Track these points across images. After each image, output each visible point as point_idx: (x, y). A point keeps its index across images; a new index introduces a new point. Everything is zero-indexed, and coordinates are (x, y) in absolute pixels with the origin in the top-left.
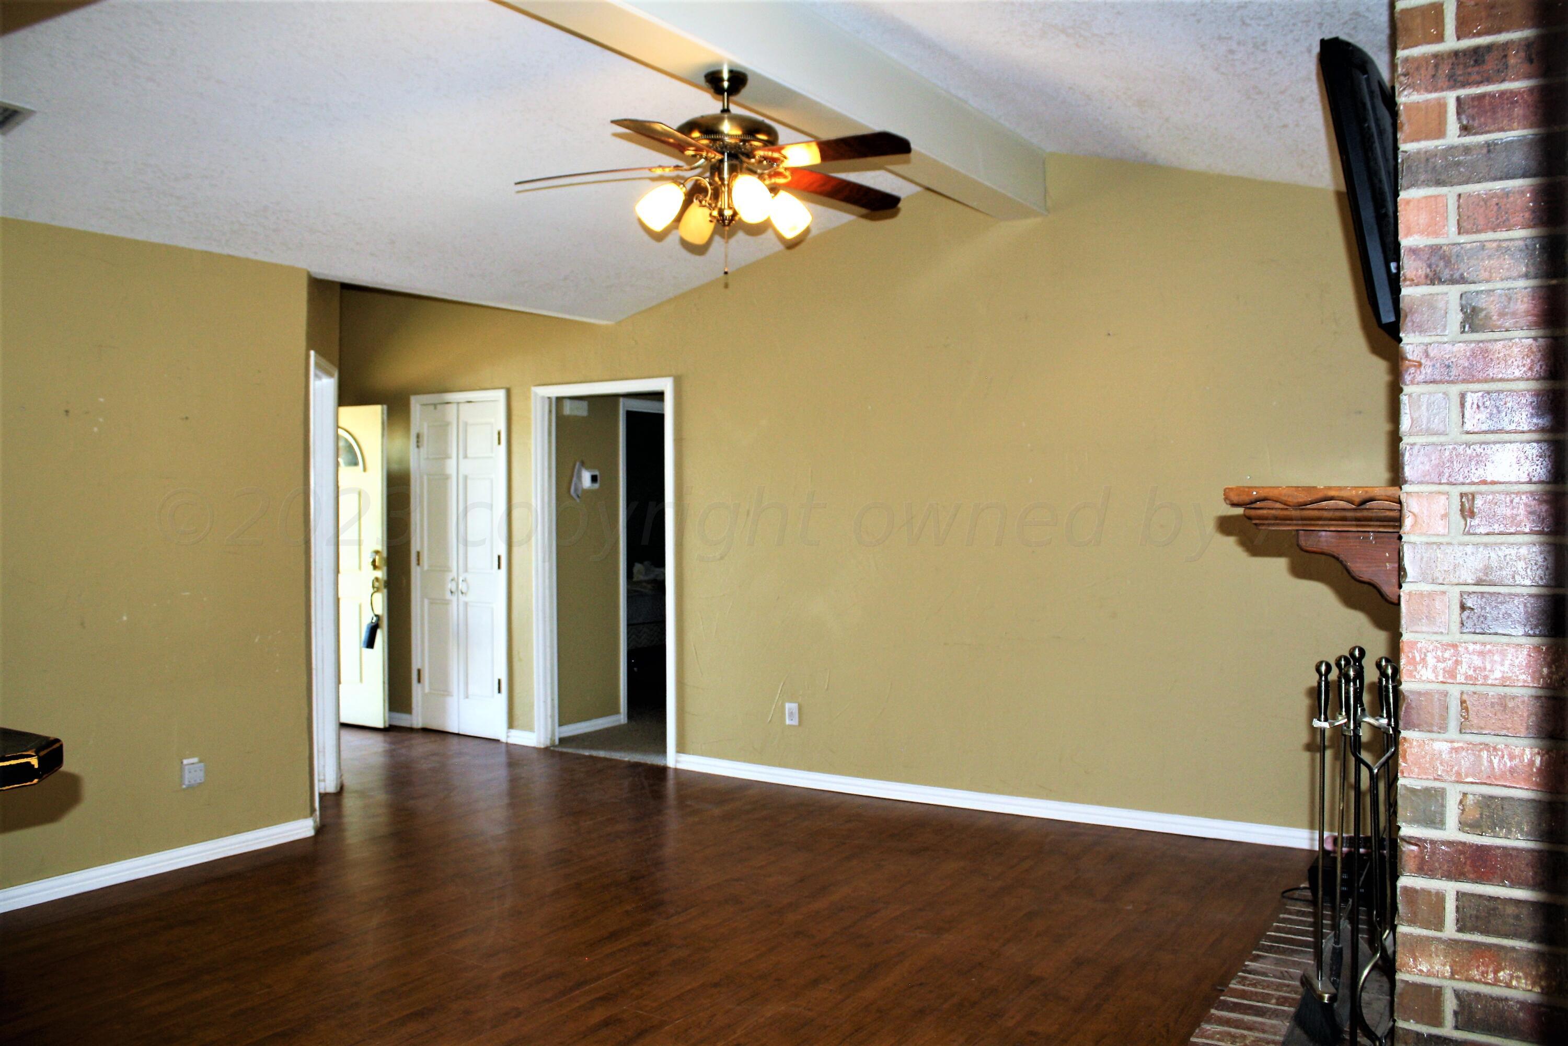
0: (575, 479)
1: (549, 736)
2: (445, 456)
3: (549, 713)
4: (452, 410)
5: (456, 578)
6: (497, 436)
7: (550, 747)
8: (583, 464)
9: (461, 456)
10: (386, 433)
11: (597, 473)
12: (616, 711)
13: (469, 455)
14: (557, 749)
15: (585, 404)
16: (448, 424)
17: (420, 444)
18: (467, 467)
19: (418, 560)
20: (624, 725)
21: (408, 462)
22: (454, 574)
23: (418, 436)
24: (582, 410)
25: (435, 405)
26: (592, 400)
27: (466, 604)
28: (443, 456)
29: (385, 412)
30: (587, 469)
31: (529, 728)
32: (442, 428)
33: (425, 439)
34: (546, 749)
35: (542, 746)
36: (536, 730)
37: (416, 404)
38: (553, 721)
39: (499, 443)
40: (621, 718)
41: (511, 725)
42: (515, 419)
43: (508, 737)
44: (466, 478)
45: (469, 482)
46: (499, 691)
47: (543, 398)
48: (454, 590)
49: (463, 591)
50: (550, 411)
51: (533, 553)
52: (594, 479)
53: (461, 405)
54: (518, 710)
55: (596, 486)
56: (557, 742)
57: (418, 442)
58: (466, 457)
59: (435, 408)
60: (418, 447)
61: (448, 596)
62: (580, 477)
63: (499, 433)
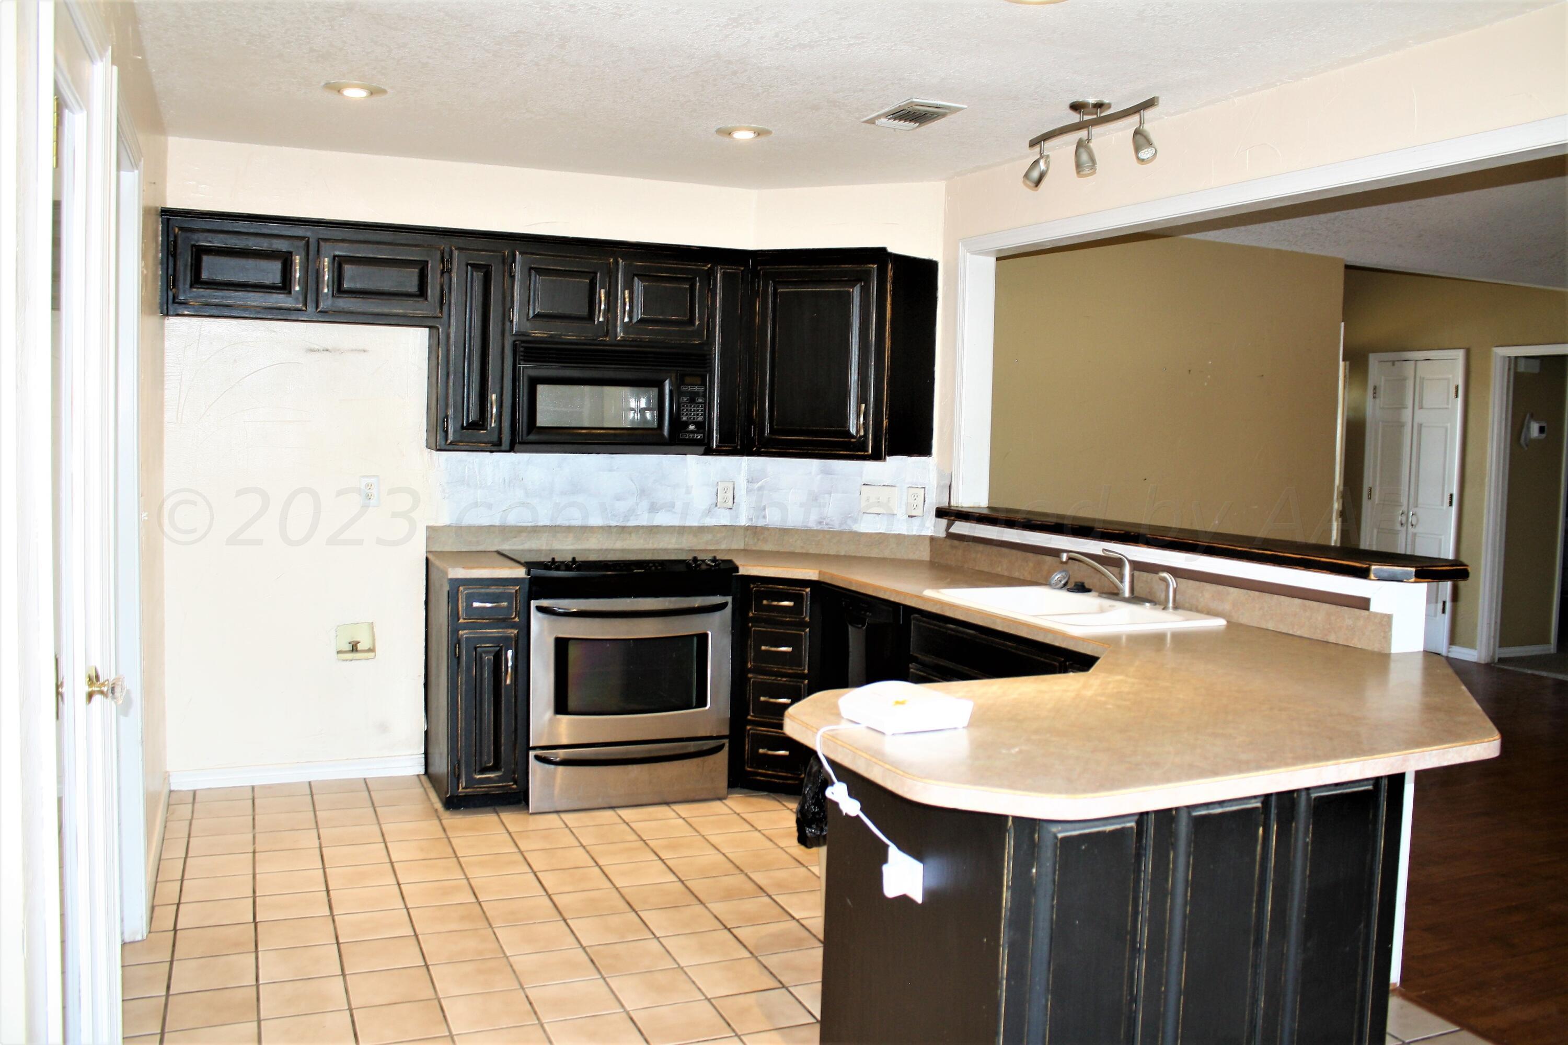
0: (1524, 430)
1: (1491, 654)
2: (1400, 406)
3: (1492, 634)
4: (1409, 367)
5: (1406, 512)
6: (1454, 390)
7: (1491, 663)
8: (1532, 416)
9: (1416, 407)
10: (1347, 386)
11: (1544, 424)
12: (1547, 641)
13: (1425, 406)
14: (1498, 666)
15: (1538, 362)
16: (1404, 379)
17: (1377, 395)
18: (1420, 416)
19: (1370, 494)
20: (1553, 654)
21: (1365, 409)
22: (1404, 508)
23: (1375, 388)
24: (1535, 368)
25: (1393, 363)
26: (1544, 360)
27: (1415, 535)
28: (1399, 406)
29: (1348, 367)
30: (1536, 420)
31: (1471, 645)
32: (1399, 384)
33: (1381, 392)
34: (1488, 665)
35: (1483, 662)
36: (1477, 648)
37: (1374, 360)
38: (1494, 641)
39: (1457, 396)
40: (1551, 647)
41: (1453, 640)
42: (1473, 375)
43: (1449, 652)
44: (1420, 426)
45: (1424, 430)
46: (1444, 611)
47: (1504, 357)
48: (1404, 522)
49: (1414, 523)
50: (1509, 369)
51: (1486, 493)
52: (1542, 430)
53: (1419, 363)
54: (1460, 629)
55: (1544, 436)
56: (1496, 660)
57: (1375, 393)
58: (1421, 408)
59: (1393, 365)
60: (1374, 397)
61: (1398, 527)
62: (1528, 428)
63: (1457, 387)
